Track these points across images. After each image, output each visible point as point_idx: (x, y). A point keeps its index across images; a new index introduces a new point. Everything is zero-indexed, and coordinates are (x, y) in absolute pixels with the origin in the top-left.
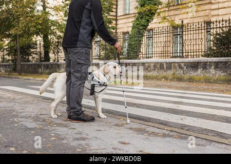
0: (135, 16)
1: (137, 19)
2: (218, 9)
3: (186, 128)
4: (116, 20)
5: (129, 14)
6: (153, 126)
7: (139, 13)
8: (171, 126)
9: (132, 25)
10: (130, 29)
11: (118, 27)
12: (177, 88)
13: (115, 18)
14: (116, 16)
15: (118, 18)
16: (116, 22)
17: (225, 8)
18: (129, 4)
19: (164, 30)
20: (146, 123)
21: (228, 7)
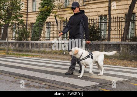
0: (38, 13)
1: (39, 15)
2: (89, 12)
3: (55, 83)
4: (27, 15)
5: (35, 12)
6: (35, 82)
7: (41, 12)
8: (46, 82)
9: (36, 19)
10: (35, 21)
11: (28, 19)
12: (61, 59)
13: (26, 13)
14: (27, 12)
15: (28, 14)
16: (27, 16)
17: (93, 12)
18: (36, 5)
19: (53, 24)
20: (32, 80)
21: (95, 12)
